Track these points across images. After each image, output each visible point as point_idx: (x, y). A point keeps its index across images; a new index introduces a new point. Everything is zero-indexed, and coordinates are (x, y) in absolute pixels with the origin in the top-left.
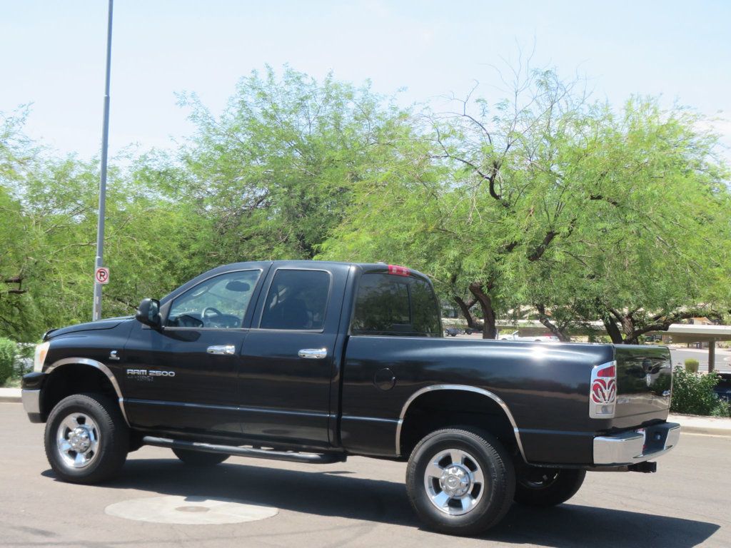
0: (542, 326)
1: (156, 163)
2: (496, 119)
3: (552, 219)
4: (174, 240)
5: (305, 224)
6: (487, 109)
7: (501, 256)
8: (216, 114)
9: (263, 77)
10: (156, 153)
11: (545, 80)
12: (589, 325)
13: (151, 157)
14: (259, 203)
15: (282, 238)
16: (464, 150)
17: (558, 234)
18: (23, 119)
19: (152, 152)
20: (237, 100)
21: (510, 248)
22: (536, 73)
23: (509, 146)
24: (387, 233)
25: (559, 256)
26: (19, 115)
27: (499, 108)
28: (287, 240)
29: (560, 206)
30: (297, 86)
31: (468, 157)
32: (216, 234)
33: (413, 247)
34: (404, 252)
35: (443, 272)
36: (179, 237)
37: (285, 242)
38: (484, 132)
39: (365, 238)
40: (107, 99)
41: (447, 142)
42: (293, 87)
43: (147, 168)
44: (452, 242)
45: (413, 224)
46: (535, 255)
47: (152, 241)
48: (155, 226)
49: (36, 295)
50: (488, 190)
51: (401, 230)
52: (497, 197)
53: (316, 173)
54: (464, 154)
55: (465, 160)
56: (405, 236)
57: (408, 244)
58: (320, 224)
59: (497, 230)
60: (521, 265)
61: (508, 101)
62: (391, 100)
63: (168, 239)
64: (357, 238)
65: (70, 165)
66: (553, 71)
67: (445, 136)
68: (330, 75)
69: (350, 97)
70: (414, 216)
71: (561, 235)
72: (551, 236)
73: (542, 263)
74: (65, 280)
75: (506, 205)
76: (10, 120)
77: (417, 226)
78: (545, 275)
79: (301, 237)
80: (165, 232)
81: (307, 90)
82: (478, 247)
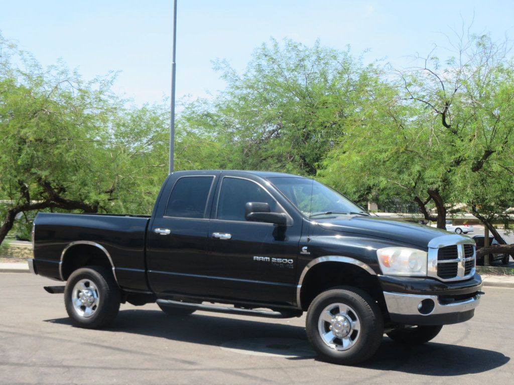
0: (475, 218)
1: (200, 108)
2: (446, 71)
3: (489, 141)
4: (215, 162)
5: (306, 149)
6: (439, 64)
7: (452, 168)
8: (240, 73)
9: (270, 46)
10: (200, 101)
11: (482, 42)
12: (508, 216)
13: (196, 104)
14: (272, 134)
15: (290, 158)
16: (424, 94)
17: (495, 151)
18: (112, 81)
19: (198, 101)
20: (254, 64)
21: (458, 162)
22: (474, 37)
23: (456, 90)
24: (370, 154)
25: (496, 167)
26: (109, 78)
27: (448, 63)
28: (293, 160)
29: (495, 131)
30: (295, 52)
31: (427, 98)
32: (244, 156)
33: (388, 164)
34: (382, 166)
35: (410, 181)
36: (218, 159)
37: (292, 161)
38: (438, 80)
39: (355, 157)
40: (174, 66)
41: (411, 89)
42: (293, 54)
43: (194, 112)
44: (417, 160)
45: (389, 147)
46: (477, 167)
47: (202, 163)
48: (205, 152)
49: (124, 201)
50: (441, 122)
51: (380, 152)
52: (448, 127)
53: (312, 112)
54: (423, 97)
55: (424, 100)
56: (384, 156)
57: (384, 162)
58: (316, 148)
59: (450, 150)
60: (468, 176)
61: (454, 58)
62: (359, 59)
63: (211, 161)
64: (349, 157)
65: (144, 111)
66: (488, 35)
67: (410, 85)
68: (318, 42)
69: (335, 58)
70: (389, 141)
71: (496, 152)
72: (489, 153)
73: (481, 173)
74: (145, 191)
75: (455, 132)
76: (103, 82)
77: (392, 149)
78: (483, 181)
79: (303, 158)
80: (210, 156)
81: (302, 55)
82: (437, 162)
